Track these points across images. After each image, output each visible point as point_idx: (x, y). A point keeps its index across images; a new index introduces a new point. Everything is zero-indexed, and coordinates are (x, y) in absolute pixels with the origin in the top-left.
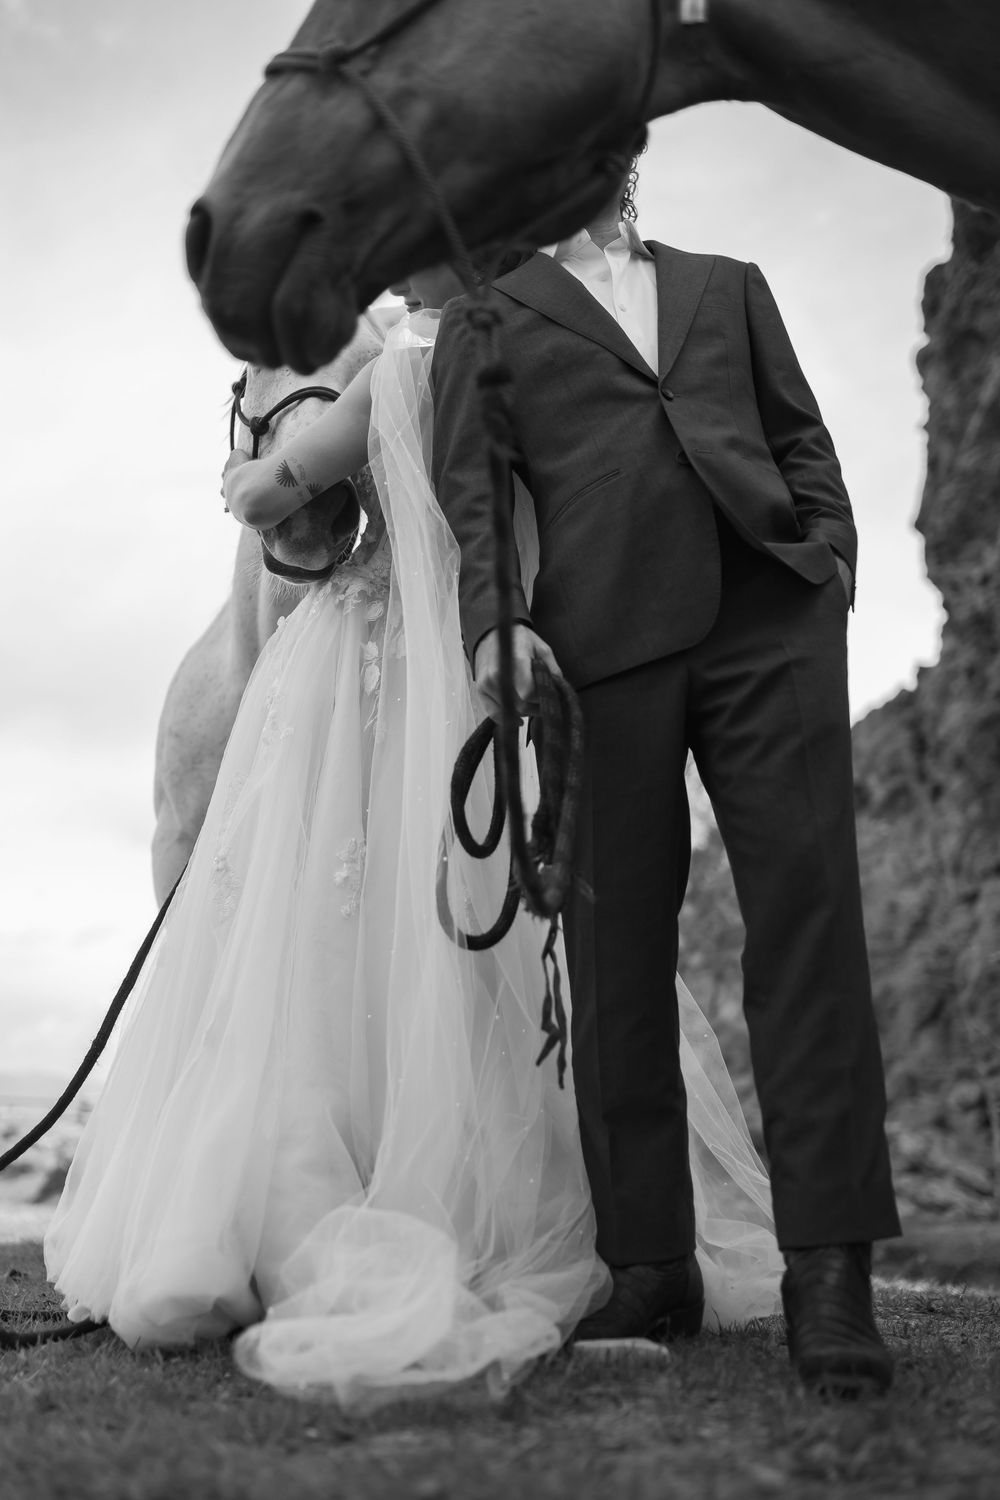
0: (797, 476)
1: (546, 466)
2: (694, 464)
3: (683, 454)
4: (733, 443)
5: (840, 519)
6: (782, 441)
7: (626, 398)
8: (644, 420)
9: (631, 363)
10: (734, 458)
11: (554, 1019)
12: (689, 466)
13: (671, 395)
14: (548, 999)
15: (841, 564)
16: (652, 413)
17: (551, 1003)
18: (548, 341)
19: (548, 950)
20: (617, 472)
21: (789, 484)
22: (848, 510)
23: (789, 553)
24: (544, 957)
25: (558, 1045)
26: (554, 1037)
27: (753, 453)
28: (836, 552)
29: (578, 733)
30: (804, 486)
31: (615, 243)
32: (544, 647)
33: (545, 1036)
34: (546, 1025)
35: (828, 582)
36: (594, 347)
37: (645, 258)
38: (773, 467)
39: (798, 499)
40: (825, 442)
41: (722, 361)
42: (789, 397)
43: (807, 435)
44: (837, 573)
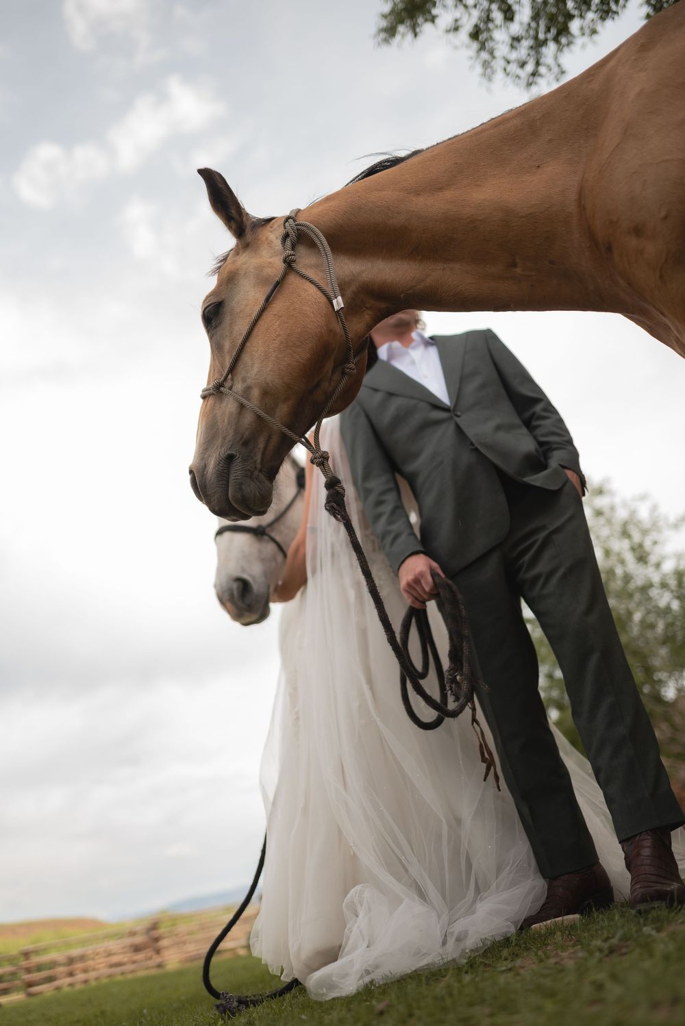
0: (538, 432)
1: (410, 468)
2: (479, 447)
3: (472, 444)
4: (498, 428)
5: (563, 448)
6: (527, 415)
7: (437, 423)
8: (448, 431)
9: (436, 405)
10: (502, 436)
11: (486, 756)
12: (476, 449)
13: (459, 414)
14: (481, 745)
15: (569, 473)
16: (452, 427)
17: (483, 747)
18: (395, 405)
19: (474, 720)
20: (442, 462)
21: (535, 438)
22: (570, 442)
23: (537, 479)
24: (473, 724)
25: (492, 768)
26: (490, 764)
27: (510, 428)
28: (564, 467)
29: (463, 607)
30: (543, 436)
31: (413, 344)
32: (435, 565)
33: (484, 765)
34: (484, 760)
35: (564, 485)
36: (415, 402)
37: (432, 344)
38: (524, 430)
39: (541, 444)
40: (550, 409)
41: (483, 386)
42: (525, 391)
43: (538, 408)
44: (568, 479)
